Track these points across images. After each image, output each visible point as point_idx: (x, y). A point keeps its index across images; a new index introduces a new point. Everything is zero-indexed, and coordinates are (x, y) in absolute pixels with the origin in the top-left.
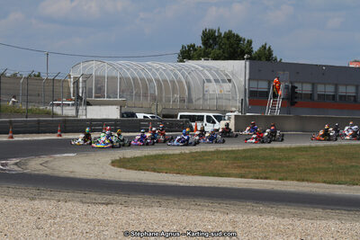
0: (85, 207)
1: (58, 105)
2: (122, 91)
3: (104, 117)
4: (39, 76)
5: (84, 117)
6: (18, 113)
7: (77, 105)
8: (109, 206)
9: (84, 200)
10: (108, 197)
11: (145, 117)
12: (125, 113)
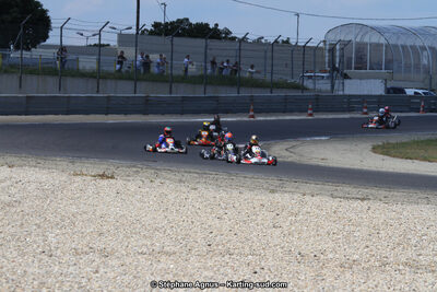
0: (335, 203)
1: (310, 77)
3: (366, 93)
4: (287, 42)
5: (341, 93)
6: (261, 86)
7: (332, 78)
8: (365, 202)
9: (335, 193)
10: (365, 191)
11: (415, 93)
12: (392, 88)
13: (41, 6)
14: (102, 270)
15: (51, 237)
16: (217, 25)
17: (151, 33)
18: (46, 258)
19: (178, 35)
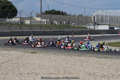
0: (97, 59)
1: (88, 25)
2: (110, 20)
3: (104, 29)
4: (82, 15)
5: (97, 29)
6: (75, 28)
7: (94, 25)
8: (106, 59)
9: (97, 57)
10: (105, 56)
11: (117, 29)
12: (111, 28)
13: (15, 7)
14: (36, 79)
15: (21, 70)
16: (62, 11)
17: (45, 14)
18: (20, 75)
19: (52, 14)
